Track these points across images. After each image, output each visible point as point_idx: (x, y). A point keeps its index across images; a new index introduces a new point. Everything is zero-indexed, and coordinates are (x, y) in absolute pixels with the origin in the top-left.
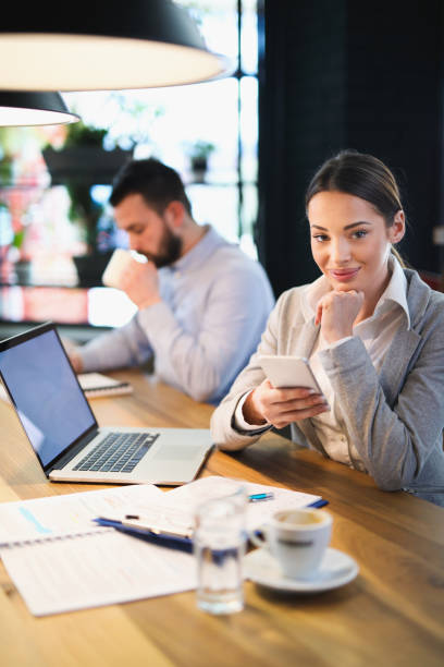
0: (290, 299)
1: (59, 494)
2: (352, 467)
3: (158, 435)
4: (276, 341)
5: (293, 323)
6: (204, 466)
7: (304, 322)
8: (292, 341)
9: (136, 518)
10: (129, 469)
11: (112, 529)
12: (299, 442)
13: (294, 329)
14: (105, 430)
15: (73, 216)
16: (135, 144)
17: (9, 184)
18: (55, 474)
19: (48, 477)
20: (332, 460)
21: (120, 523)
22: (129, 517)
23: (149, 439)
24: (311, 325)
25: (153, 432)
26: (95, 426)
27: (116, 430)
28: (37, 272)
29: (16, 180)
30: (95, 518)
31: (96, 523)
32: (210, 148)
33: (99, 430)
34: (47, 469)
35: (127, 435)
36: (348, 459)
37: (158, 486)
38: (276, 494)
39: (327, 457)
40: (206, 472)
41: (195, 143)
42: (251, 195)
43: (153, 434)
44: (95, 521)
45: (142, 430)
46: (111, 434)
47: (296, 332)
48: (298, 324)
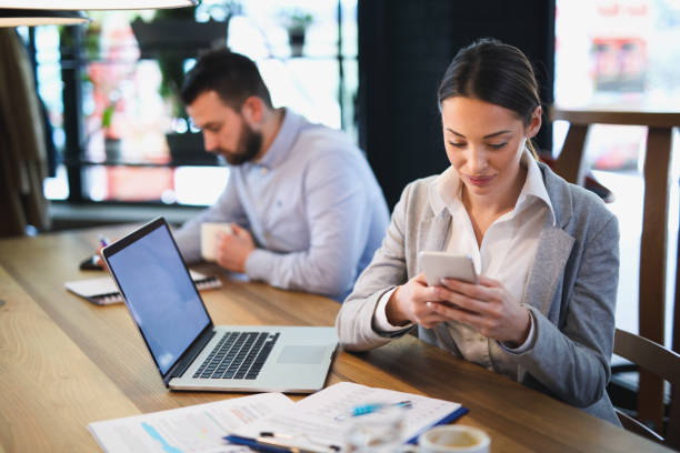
0: (416, 192)
1: (182, 406)
2: (490, 369)
3: (278, 335)
4: (403, 237)
5: (422, 217)
6: (331, 370)
7: (433, 215)
8: (421, 236)
9: (270, 435)
10: (253, 376)
11: (246, 448)
12: (428, 341)
13: (423, 224)
14: (221, 330)
15: (164, 92)
16: (229, 16)
17: (97, 59)
18: (176, 383)
19: (168, 386)
20: (467, 361)
21: (253, 440)
22: (264, 435)
23: (270, 340)
24: (441, 218)
25: (272, 331)
26: (210, 325)
27: (233, 329)
28: (128, 151)
29: (104, 54)
30: (226, 435)
31: (226, 441)
32: (308, 19)
33: (215, 330)
34: (166, 376)
35: (245, 335)
36: (488, 359)
37: (287, 394)
38: (413, 402)
39: (460, 357)
40: (333, 376)
41: (292, 13)
42: (352, 68)
43: (273, 334)
44: (226, 438)
45: (260, 329)
46: (228, 334)
47: (426, 226)
48: (426, 218)
